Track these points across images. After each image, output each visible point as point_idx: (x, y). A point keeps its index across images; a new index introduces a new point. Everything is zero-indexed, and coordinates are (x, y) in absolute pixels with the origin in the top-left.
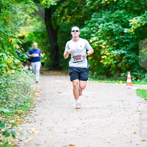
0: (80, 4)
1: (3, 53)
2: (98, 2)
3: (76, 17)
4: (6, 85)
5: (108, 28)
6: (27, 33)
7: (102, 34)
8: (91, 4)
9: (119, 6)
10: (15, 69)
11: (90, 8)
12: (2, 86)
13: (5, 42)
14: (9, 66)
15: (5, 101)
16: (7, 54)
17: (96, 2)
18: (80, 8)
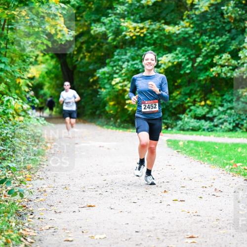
0: (101, 39)
1: (10, 96)
2: (122, 37)
3: (96, 54)
4: (13, 135)
5: (134, 68)
6: (38, 73)
7: (126, 75)
8: (114, 40)
9: (146, 42)
10: (24, 116)
11: (112, 44)
12: (8, 135)
13: (12, 84)
14: (16, 112)
15: (11, 153)
16: (14, 98)
17: (120, 37)
18: (101, 44)
